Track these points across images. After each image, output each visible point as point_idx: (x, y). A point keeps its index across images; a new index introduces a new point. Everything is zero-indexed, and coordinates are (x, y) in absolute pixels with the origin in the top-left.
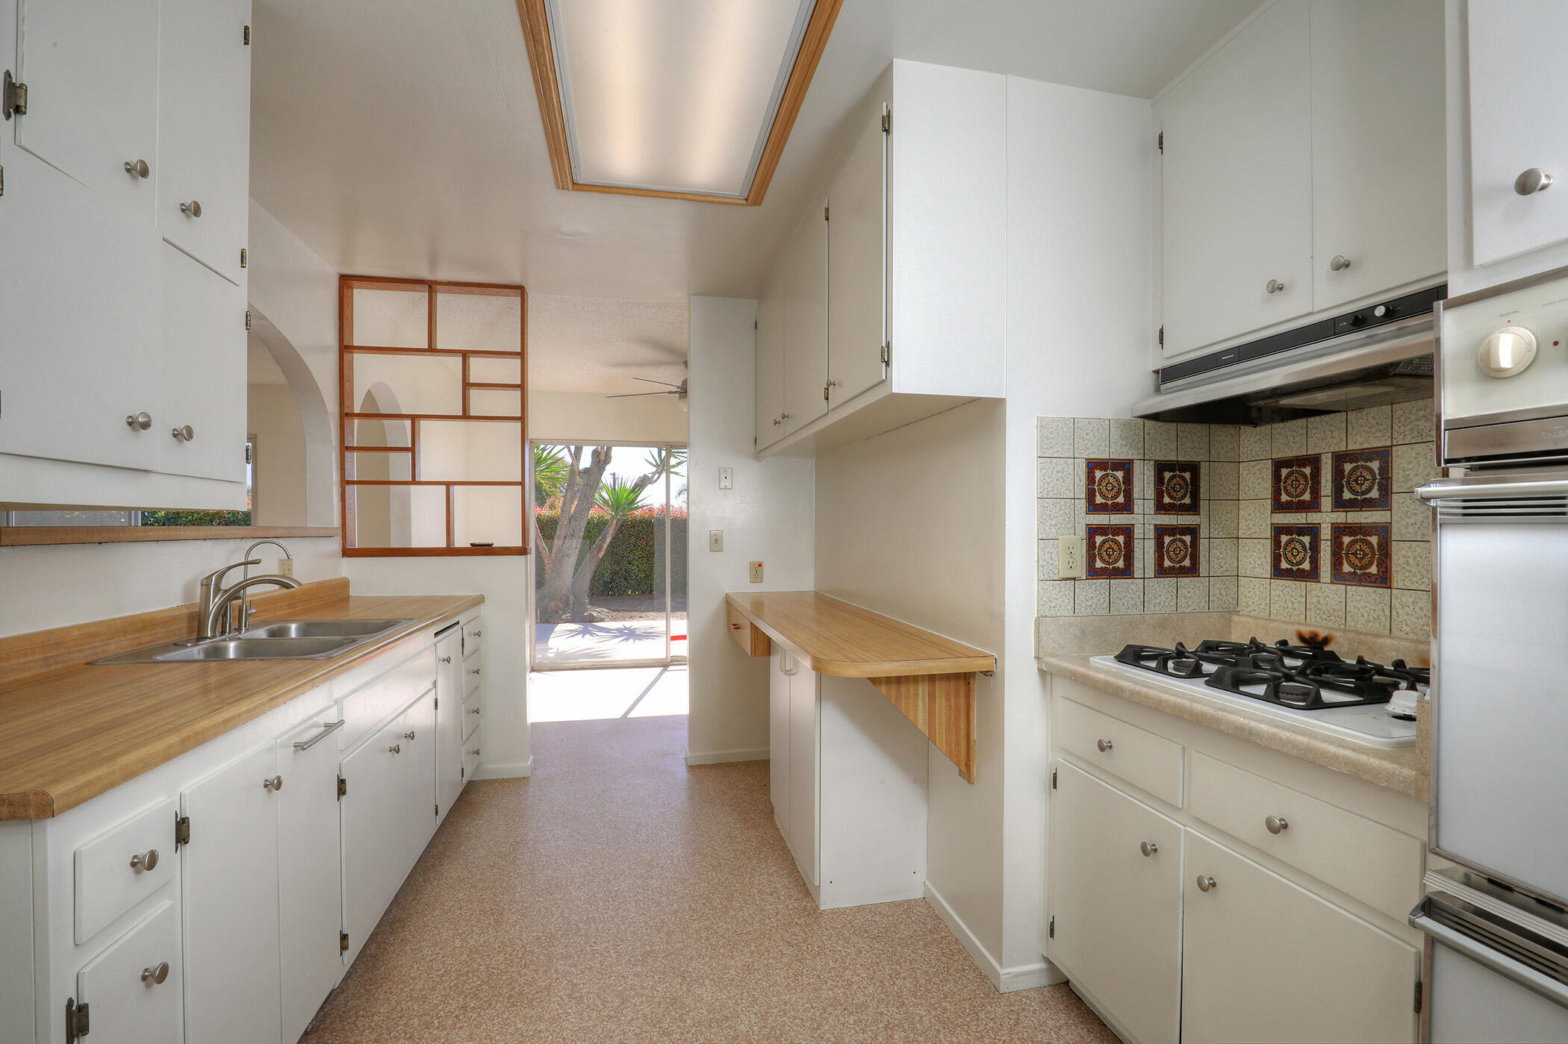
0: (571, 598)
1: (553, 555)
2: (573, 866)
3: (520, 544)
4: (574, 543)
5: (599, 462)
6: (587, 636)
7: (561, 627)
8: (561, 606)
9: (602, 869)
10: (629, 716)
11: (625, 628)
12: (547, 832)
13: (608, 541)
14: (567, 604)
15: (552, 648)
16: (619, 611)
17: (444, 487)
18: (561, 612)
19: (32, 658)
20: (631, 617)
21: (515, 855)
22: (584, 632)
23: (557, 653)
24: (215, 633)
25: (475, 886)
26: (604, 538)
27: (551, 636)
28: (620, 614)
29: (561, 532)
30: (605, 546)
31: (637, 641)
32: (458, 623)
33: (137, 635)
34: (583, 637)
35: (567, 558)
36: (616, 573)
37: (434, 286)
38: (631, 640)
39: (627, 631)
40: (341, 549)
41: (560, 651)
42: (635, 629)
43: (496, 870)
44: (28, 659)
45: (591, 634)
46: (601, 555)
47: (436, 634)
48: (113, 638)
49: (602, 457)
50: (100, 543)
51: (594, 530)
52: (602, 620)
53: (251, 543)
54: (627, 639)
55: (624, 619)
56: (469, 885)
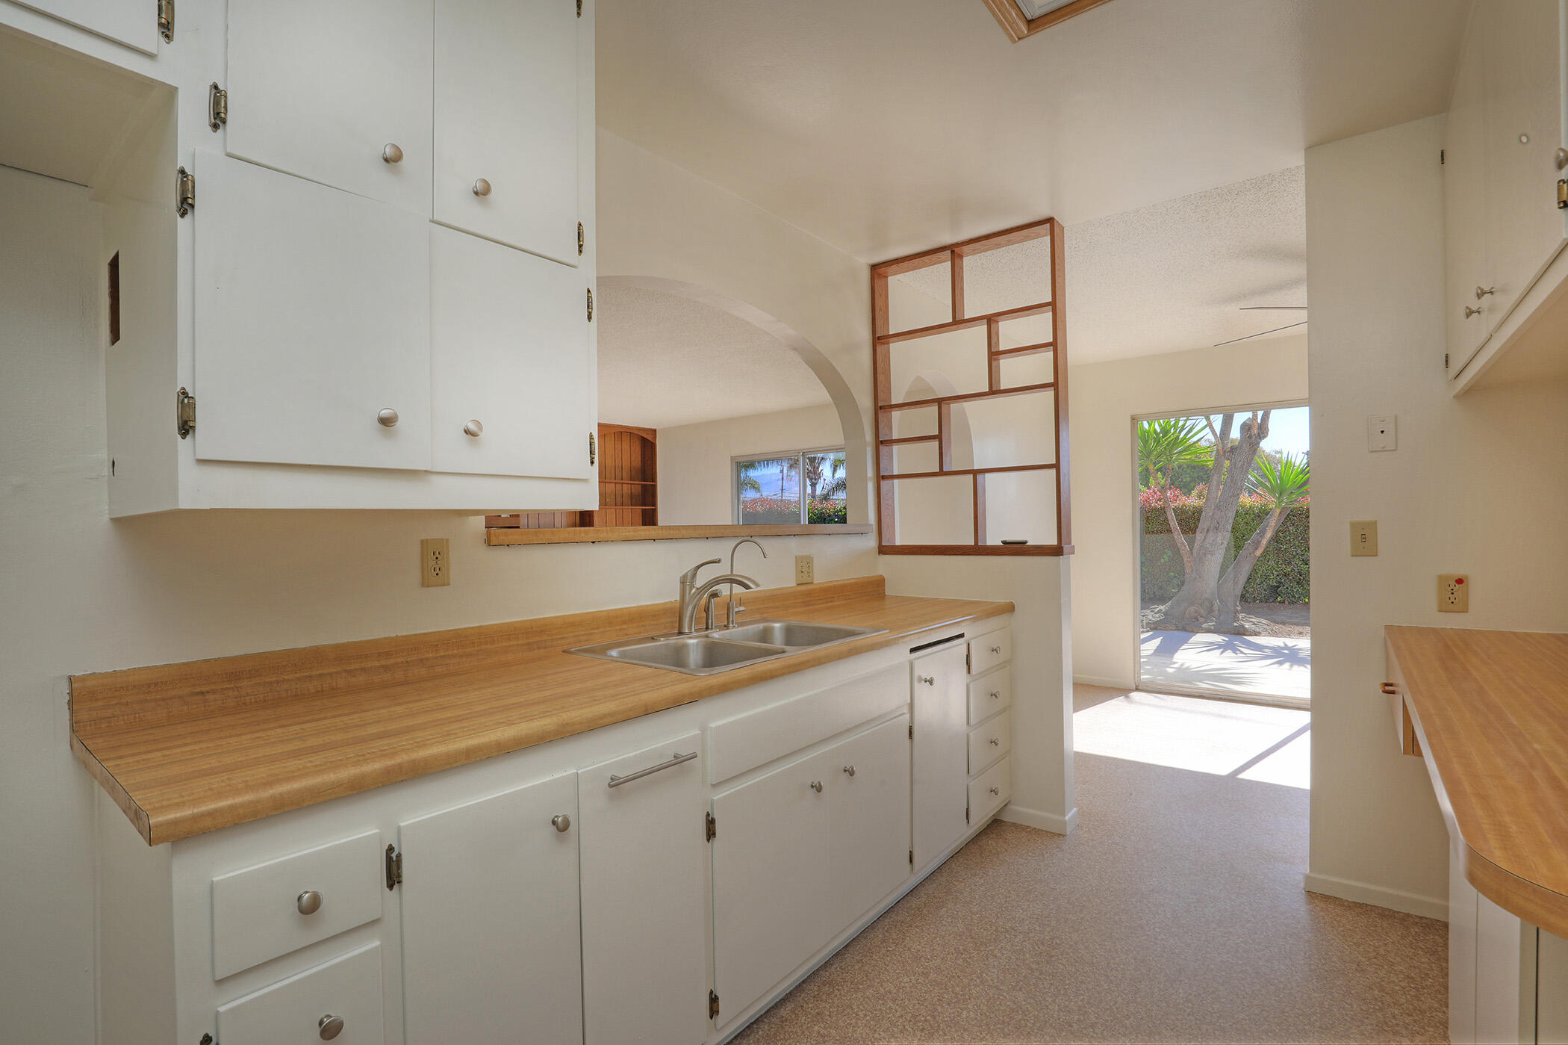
0: (1217, 603)
1: (1195, 551)
2: (1054, 1001)
3: (1055, 543)
4: (1218, 539)
5: (1250, 437)
6: (1229, 653)
7: (1200, 637)
8: (1202, 611)
9: (1092, 1027)
10: (1240, 776)
11: (1286, 647)
12: (1048, 929)
13: (1269, 534)
14: (1211, 611)
15: (1177, 663)
16: (1284, 623)
17: (971, 476)
18: (1202, 620)
19: (515, 643)
20: (1300, 633)
21: (993, 948)
22: (1223, 647)
23: (1179, 669)
24: (691, 630)
25: (926, 975)
26: (1263, 533)
27: (1183, 647)
28: (1286, 628)
29: (1203, 525)
30: (1264, 542)
31: (1296, 668)
32: (962, 636)
33: (625, 626)
34: (1222, 653)
35: (1209, 556)
36: (1286, 575)
37: (956, 249)
38: (1287, 665)
39: (1286, 651)
40: (877, 547)
41: (1186, 665)
42: (1300, 649)
43: (960, 961)
44: (512, 643)
45: (1235, 650)
46: (1259, 553)
47: (913, 650)
48: (597, 628)
49: (1255, 431)
50: (593, 542)
51: (1246, 524)
52: (1257, 634)
53: (733, 543)
54: (1280, 663)
55: (1289, 635)
56: (920, 970)
